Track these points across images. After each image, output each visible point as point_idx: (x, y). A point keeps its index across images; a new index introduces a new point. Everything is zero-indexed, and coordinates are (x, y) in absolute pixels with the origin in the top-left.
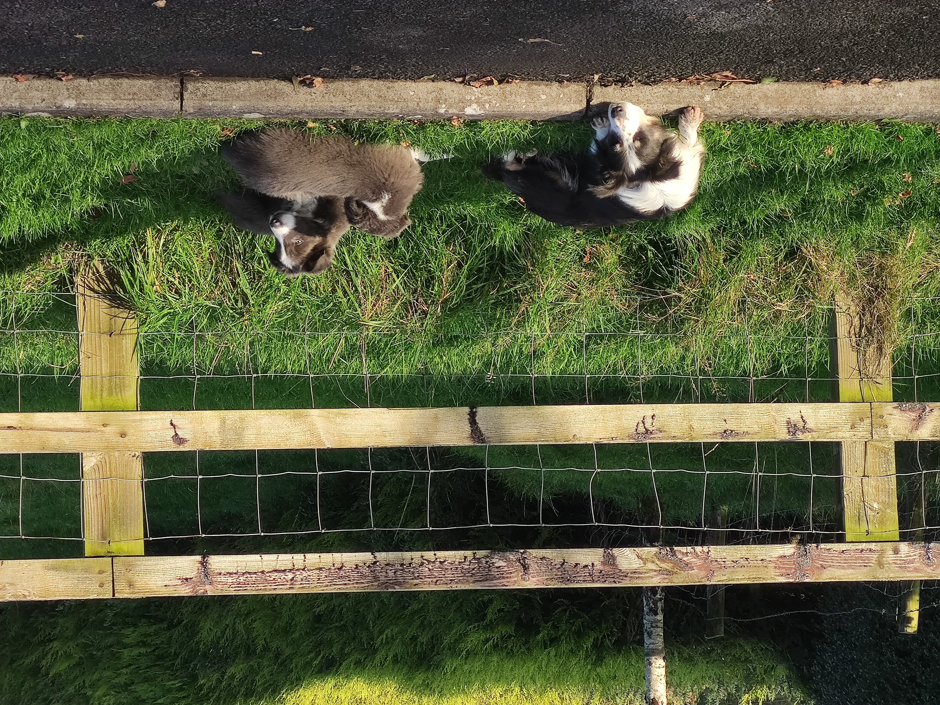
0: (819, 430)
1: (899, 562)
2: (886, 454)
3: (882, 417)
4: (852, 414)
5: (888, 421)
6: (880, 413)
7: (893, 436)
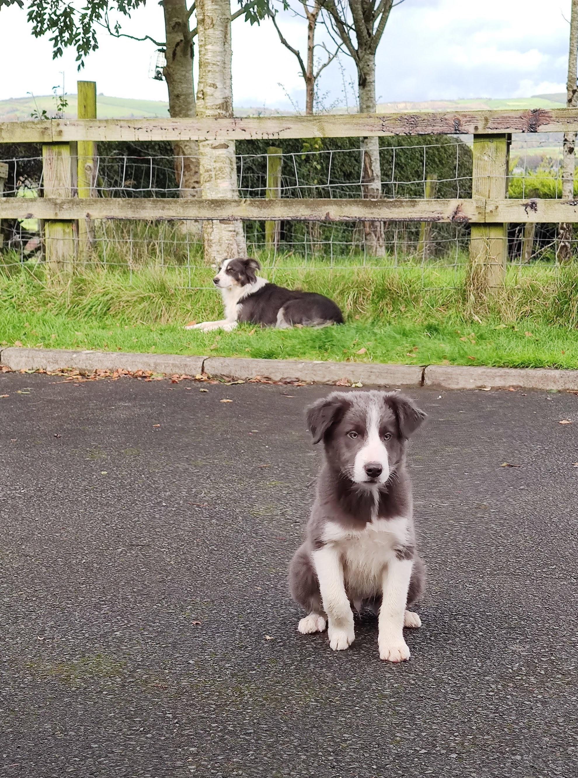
0: (518, 206)
1: (475, 121)
2: (477, 191)
3: (479, 213)
4: (497, 215)
5: (476, 210)
6: (480, 215)
7: (473, 201)
